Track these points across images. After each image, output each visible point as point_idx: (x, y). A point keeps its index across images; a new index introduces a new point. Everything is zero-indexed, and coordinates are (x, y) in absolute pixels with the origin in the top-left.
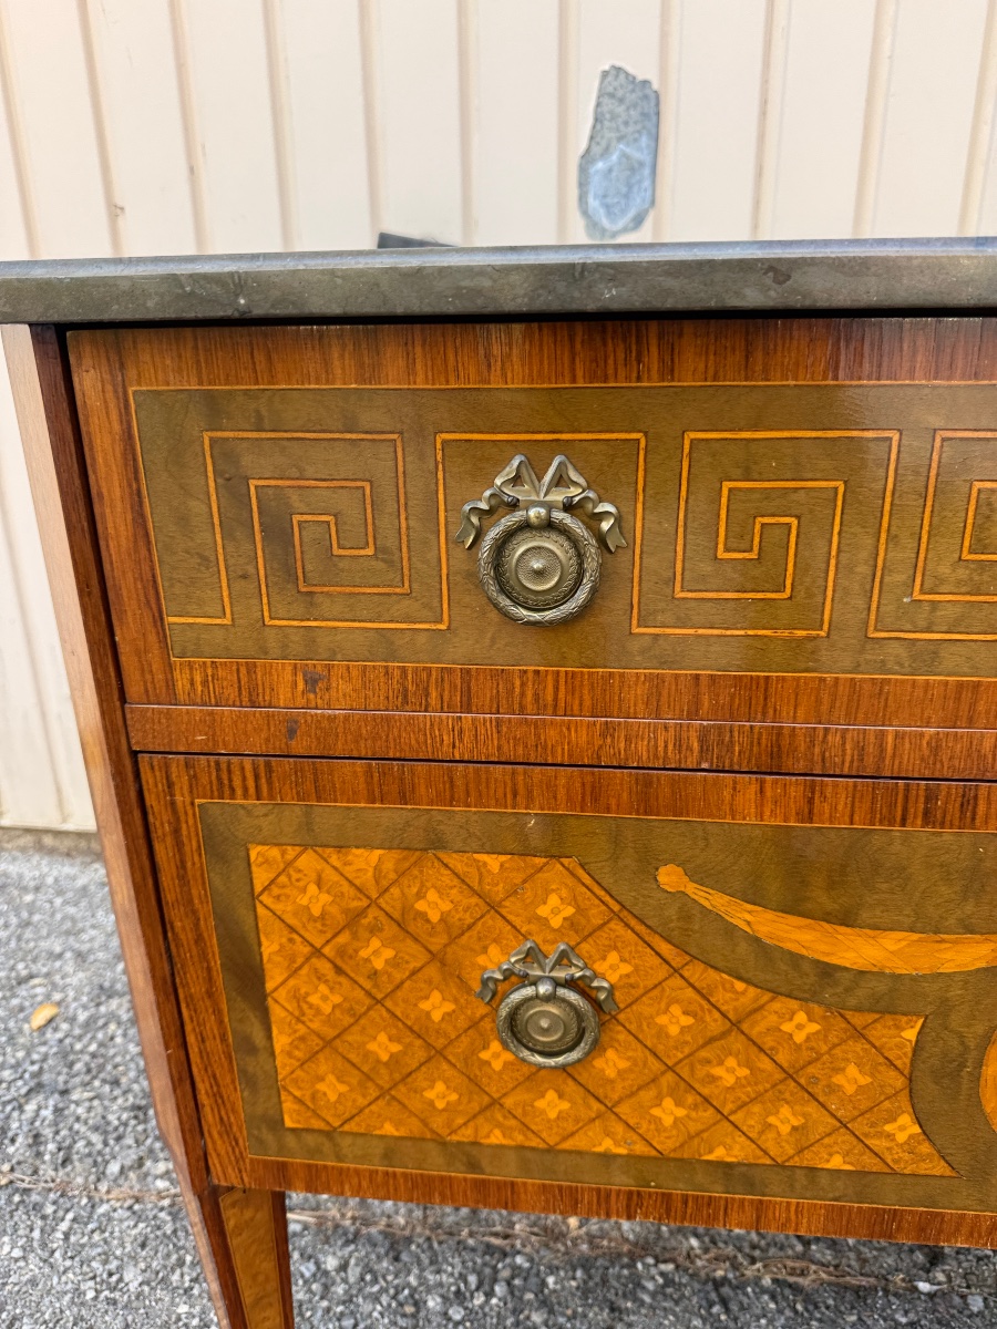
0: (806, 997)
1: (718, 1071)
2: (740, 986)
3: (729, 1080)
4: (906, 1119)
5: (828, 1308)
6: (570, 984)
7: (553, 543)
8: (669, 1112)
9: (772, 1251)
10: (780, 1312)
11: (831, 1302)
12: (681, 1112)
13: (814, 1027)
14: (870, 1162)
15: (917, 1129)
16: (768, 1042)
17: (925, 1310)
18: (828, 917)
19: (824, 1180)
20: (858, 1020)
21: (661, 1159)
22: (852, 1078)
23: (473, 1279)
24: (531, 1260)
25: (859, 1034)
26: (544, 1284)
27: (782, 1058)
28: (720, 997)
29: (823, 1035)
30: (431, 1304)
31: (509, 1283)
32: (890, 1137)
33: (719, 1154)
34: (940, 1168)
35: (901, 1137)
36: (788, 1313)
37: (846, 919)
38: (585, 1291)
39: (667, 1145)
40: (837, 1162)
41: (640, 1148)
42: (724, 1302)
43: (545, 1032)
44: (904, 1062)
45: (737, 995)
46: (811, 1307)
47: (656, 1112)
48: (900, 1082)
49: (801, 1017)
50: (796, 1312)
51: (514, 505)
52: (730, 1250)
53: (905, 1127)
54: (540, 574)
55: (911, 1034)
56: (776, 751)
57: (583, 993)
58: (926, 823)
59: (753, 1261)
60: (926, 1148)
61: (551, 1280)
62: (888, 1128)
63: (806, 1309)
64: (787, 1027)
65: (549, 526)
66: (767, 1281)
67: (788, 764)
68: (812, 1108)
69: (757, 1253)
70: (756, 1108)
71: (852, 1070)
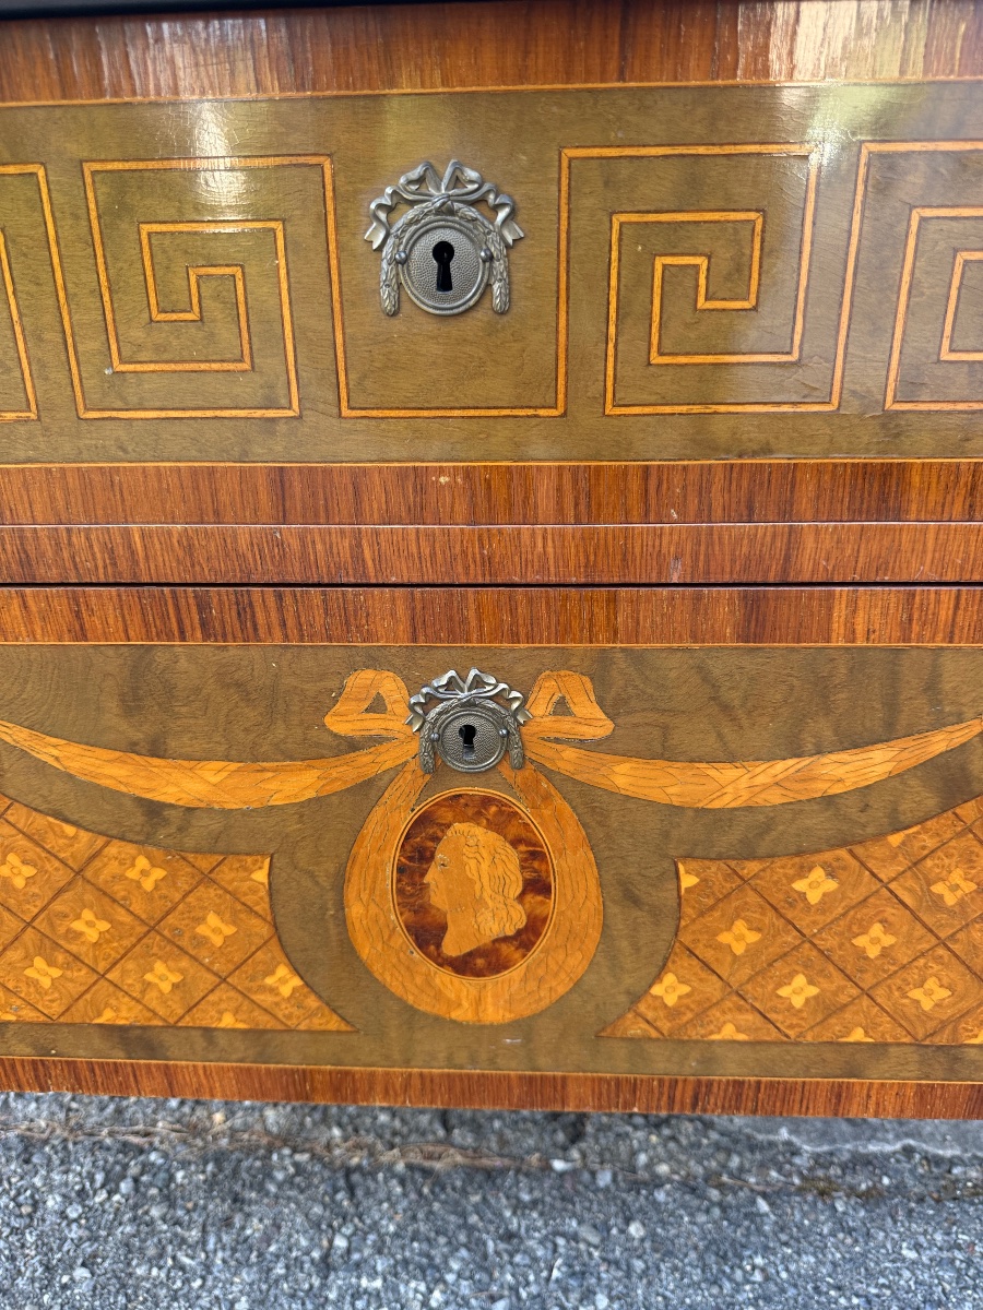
0: (144, 840)
1: (78, 926)
2: (70, 830)
3: (92, 935)
4: (283, 971)
5: (454, 1189)
8: (43, 973)
9: (413, 1138)
10: (405, 1195)
11: (458, 1183)
12: (56, 973)
13: (159, 873)
14: (265, 1022)
15: (297, 982)
16: (119, 890)
17: (552, 1188)
18: (133, 748)
19: (222, 1041)
20: (205, 863)
21: (50, 1025)
22: (215, 928)
24: (165, 1155)
25: (207, 879)
26: (172, 1178)
27: (137, 907)
28: (52, 842)
29: (170, 880)
30: (50, 1203)
31: (136, 1180)
32: (273, 991)
33: (107, 1017)
34: (334, 1024)
35: (286, 991)
36: (413, 1196)
37: (156, 749)
38: (212, 1183)
39: (56, 1009)
40: (228, 1021)
41: (29, 1015)
42: (351, 1190)
44: (263, 907)
45: (74, 841)
46: (437, 1190)
47: (29, 972)
48: (265, 930)
49: (142, 862)
50: (420, 1194)
52: (370, 1139)
53: (285, 981)
55: (261, 876)
56: (25, 561)
58: (206, 636)
59: (392, 1146)
60: (312, 1002)
61: (180, 1175)
62: (269, 981)
63: (432, 1192)
64: (132, 874)
66: (400, 1167)
67: (43, 574)
68: (185, 963)
69: (397, 1140)
70: (130, 965)
71: (213, 919)
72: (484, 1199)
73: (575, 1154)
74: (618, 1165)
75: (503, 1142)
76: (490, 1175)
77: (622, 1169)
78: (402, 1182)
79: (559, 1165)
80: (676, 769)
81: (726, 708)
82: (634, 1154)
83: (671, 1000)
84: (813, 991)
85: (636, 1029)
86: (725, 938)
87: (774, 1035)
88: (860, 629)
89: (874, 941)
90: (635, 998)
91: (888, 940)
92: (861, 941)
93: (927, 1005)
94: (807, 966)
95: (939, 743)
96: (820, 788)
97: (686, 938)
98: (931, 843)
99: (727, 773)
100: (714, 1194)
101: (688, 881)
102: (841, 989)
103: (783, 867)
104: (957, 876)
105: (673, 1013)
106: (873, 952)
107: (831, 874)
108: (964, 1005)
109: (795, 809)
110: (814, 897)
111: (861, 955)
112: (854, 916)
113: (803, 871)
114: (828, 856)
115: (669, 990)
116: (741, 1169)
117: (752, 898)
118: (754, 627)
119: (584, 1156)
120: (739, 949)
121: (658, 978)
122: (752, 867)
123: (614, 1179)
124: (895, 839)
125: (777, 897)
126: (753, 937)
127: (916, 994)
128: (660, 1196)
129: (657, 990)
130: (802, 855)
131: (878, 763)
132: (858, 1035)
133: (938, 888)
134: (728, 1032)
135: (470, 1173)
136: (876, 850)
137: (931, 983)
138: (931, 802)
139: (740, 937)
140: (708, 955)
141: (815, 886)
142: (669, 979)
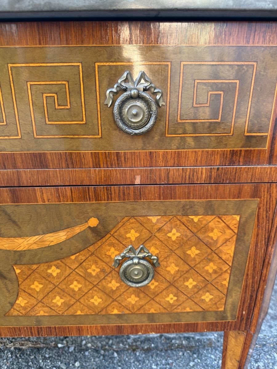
72: (35, 357)
73: (65, 342)
74: (77, 345)
75: (45, 339)
76: (38, 349)
77: (78, 346)
78: (12, 353)
79: (60, 345)
80: (5, 240)
81: (14, 222)
82: (82, 341)
83: (23, 305)
84: (62, 301)
85: (15, 313)
86: (33, 287)
87: (55, 314)
88: (46, 199)
89: (75, 286)
90: (12, 304)
91: (80, 286)
92: (72, 286)
93: (96, 304)
94: (59, 294)
95: (77, 230)
96: (47, 244)
97: (22, 287)
98: (84, 258)
99: (20, 241)
100: (102, 352)
101: (18, 271)
102: (70, 300)
103: (43, 267)
104: (93, 267)
105: (25, 308)
106: (76, 289)
107: (58, 268)
108: (107, 304)
109: (42, 250)
110: (55, 274)
111: (73, 290)
112: (68, 279)
113: (49, 267)
114: (55, 263)
115: (21, 301)
116: (112, 344)
117: (37, 275)
118: (16, 199)
119: (67, 342)
120: (38, 290)
121: (17, 299)
122: (35, 267)
123: (74, 349)
124: (73, 257)
125: (44, 275)
126: (41, 286)
127: (92, 300)
128: (87, 353)
129: (17, 302)
130: (49, 262)
131: (61, 236)
132: (79, 313)
133: (89, 271)
134: (42, 313)
135: (32, 350)
136: (67, 261)
137: (95, 297)
138: (80, 246)
139: (37, 286)
140: (30, 291)
141: (54, 271)
142: (20, 299)
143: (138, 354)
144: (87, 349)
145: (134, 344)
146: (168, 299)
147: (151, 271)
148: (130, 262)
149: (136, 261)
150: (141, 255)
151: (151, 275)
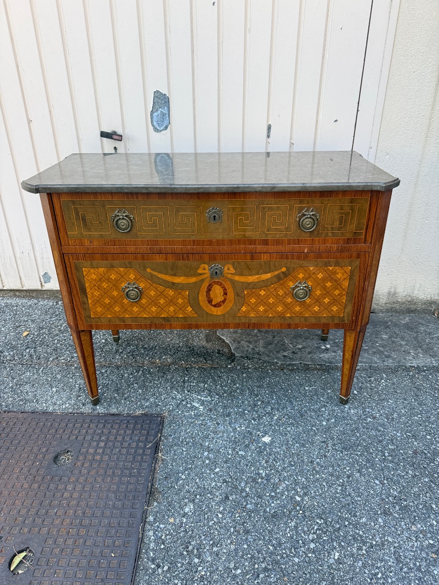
0: (171, 288)
1: (160, 301)
2: (161, 287)
3: (162, 303)
4: (189, 307)
5: (208, 370)
6: (136, 288)
7: (124, 221)
8: (154, 309)
9: (199, 363)
10: (198, 371)
12: (156, 309)
13: (173, 293)
14: (186, 316)
15: (191, 309)
16: (167, 296)
17: (228, 369)
18: (172, 275)
19: (179, 319)
20: (180, 291)
21: (154, 317)
22: (180, 301)
23: (135, 371)
24: (148, 367)
25: (180, 294)
26: (150, 371)
27: (169, 298)
28: (159, 289)
29: (175, 294)
30: (125, 375)
31: (142, 371)
32: (188, 310)
33: (163, 316)
34: (196, 315)
35: (189, 310)
36: (200, 371)
37: (175, 275)
38: (158, 371)
39: (154, 315)
40: (181, 316)
41: (150, 316)
43: (132, 296)
44: (187, 298)
45: (161, 288)
46: (205, 370)
47: (152, 309)
48: (187, 301)
49: (171, 291)
51: (118, 216)
52: (190, 363)
53: (190, 309)
54: (123, 225)
55: (187, 293)
56: (160, 250)
57: (138, 289)
58: (183, 260)
59: (195, 364)
60: (193, 312)
61: (151, 370)
62: (187, 309)
64: (169, 293)
65: (123, 219)
66: (197, 367)
67: (162, 252)
68: (175, 306)
70: (167, 307)
71: (180, 300)
72: (214, 371)
75: (218, 363)
76: (215, 368)
78: (198, 369)
79: (229, 366)
80: (243, 277)
81: (249, 269)
82: (244, 364)
83: (244, 310)
84: (263, 308)
85: (240, 315)
86: (251, 301)
87: (259, 316)
88: (265, 258)
89: (271, 301)
90: (239, 310)
91: (273, 300)
92: (269, 301)
93: (280, 310)
94: (262, 304)
95: (276, 273)
96: (262, 279)
97: (246, 301)
98: (277, 286)
99: (250, 277)
100: (260, 370)
101: (246, 292)
102: (267, 308)
103: (258, 290)
104: (281, 291)
105: (244, 312)
106: (271, 302)
107: (264, 291)
108: (285, 310)
109: (259, 282)
110: (262, 294)
111: (270, 303)
112: (267, 297)
113: (260, 291)
114: (264, 288)
115: (244, 309)
116: (266, 366)
117: (254, 294)
118: (252, 258)
119: (234, 364)
120: (253, 302)
121: (242, 307)
122: (254, 290)
123: (240, 368)
124: (272, 286)
125: (258, 294)
126: (255, 300)
127: (278, 309)
128: (249, 370)
129: (242, 309)
130: (260, 289)
131: (269, 275)
132: (270, 315)
133: (279, 293)
134: (252, 315)
135: (211, 368)
136: (270, 287)
137: (280, 307)
138: (277, 281)
139: (253, 300)
140: (249, 303)
141: (262, 293)
142: (244, 307)
143: (285, 371)
144: (249, 368)
145: (282, 366)
146: (315, 309)
147: (308, 293)
148: (299, 288)
149: (302, 288)
150: (304, 285)
151: (308, 295)
